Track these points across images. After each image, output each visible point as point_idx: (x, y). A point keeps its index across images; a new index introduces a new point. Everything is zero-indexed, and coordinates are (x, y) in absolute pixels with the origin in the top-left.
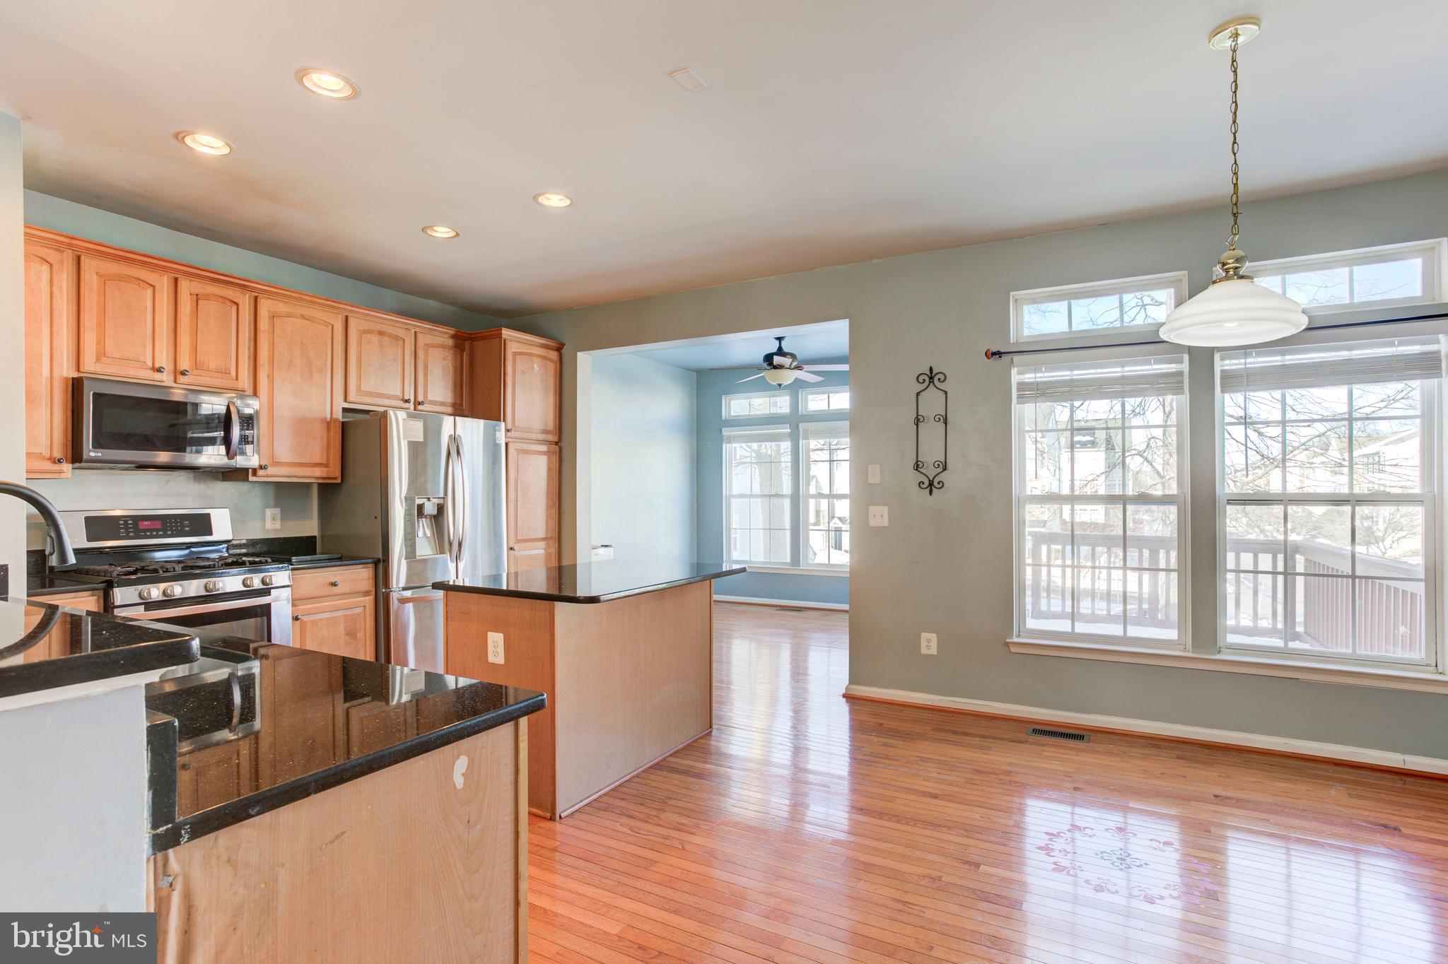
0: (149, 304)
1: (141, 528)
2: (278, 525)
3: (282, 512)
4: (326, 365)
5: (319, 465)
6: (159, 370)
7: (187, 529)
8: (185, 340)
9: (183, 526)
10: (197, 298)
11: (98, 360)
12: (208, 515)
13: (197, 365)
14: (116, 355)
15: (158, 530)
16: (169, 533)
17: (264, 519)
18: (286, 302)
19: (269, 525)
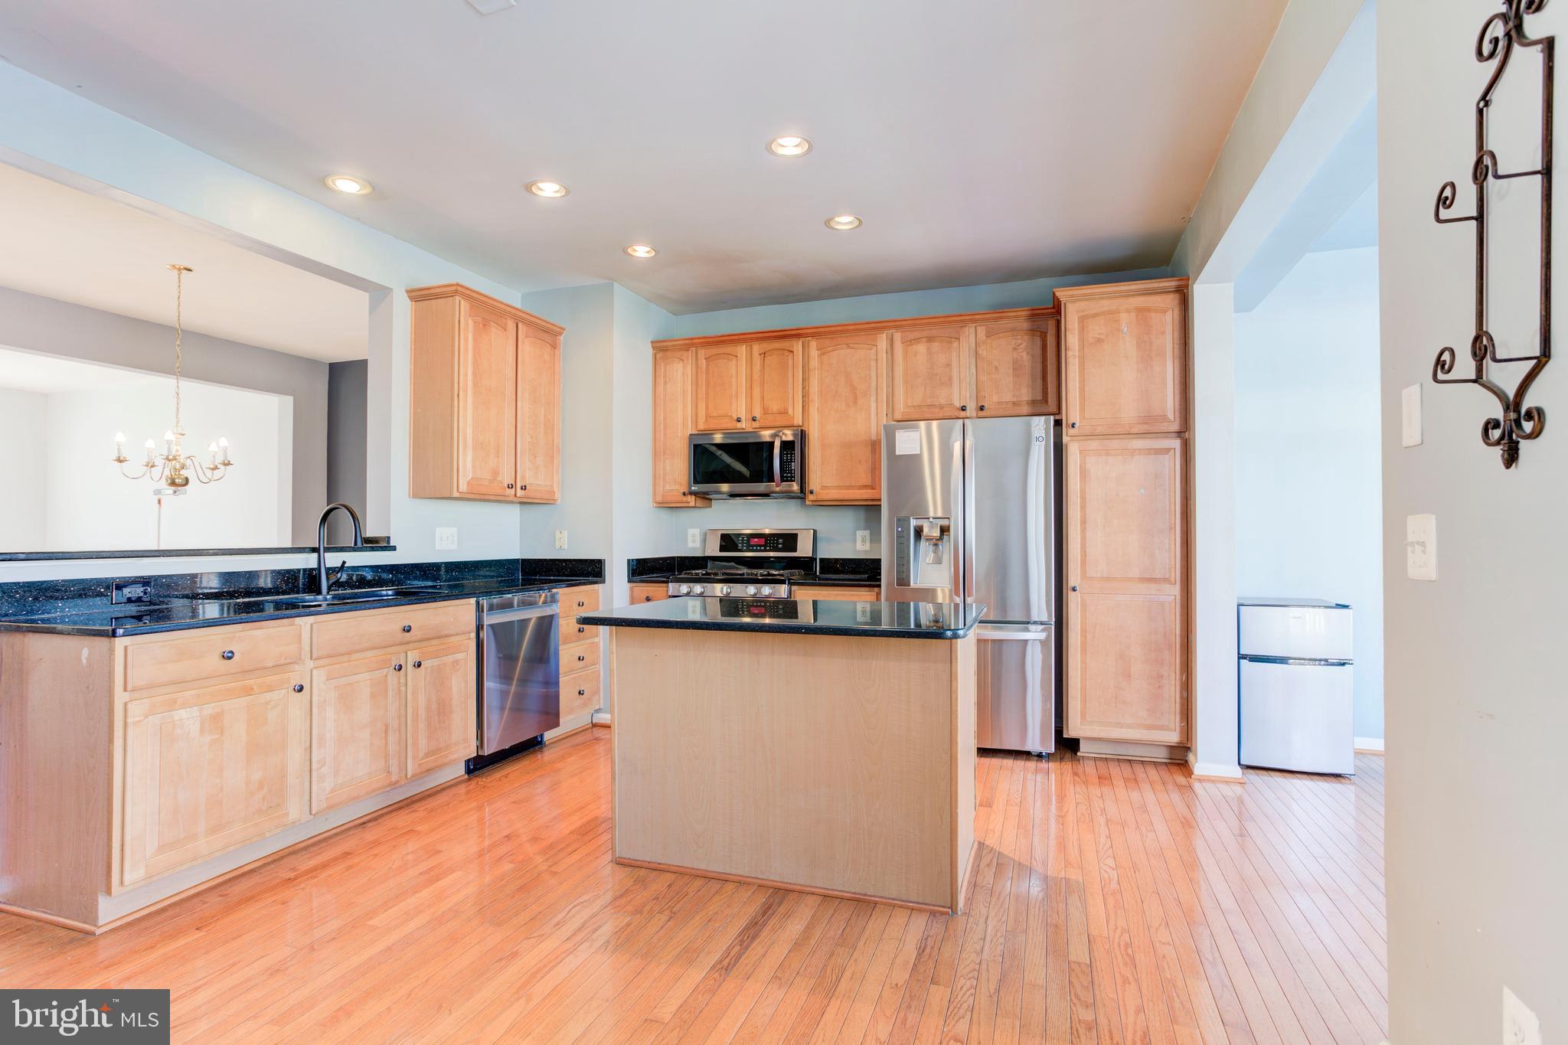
0: (734, 372)
1: (752, 543)
2: (867, 547)
3: (871, 535)
4: (869, 388)
5: (865, 487)
6: (739, 420)
7: (780, 546)
8: (757, 391)
9: (778, 544)
10: (764, 354)
11: (706, 420)
12: (797, 535)
13: (765, 411)
14: (715, 414)
15: (760, 546)
16: (768, 548)
17: (855, 541)
18: (832, 338)
19: (859, 546)
